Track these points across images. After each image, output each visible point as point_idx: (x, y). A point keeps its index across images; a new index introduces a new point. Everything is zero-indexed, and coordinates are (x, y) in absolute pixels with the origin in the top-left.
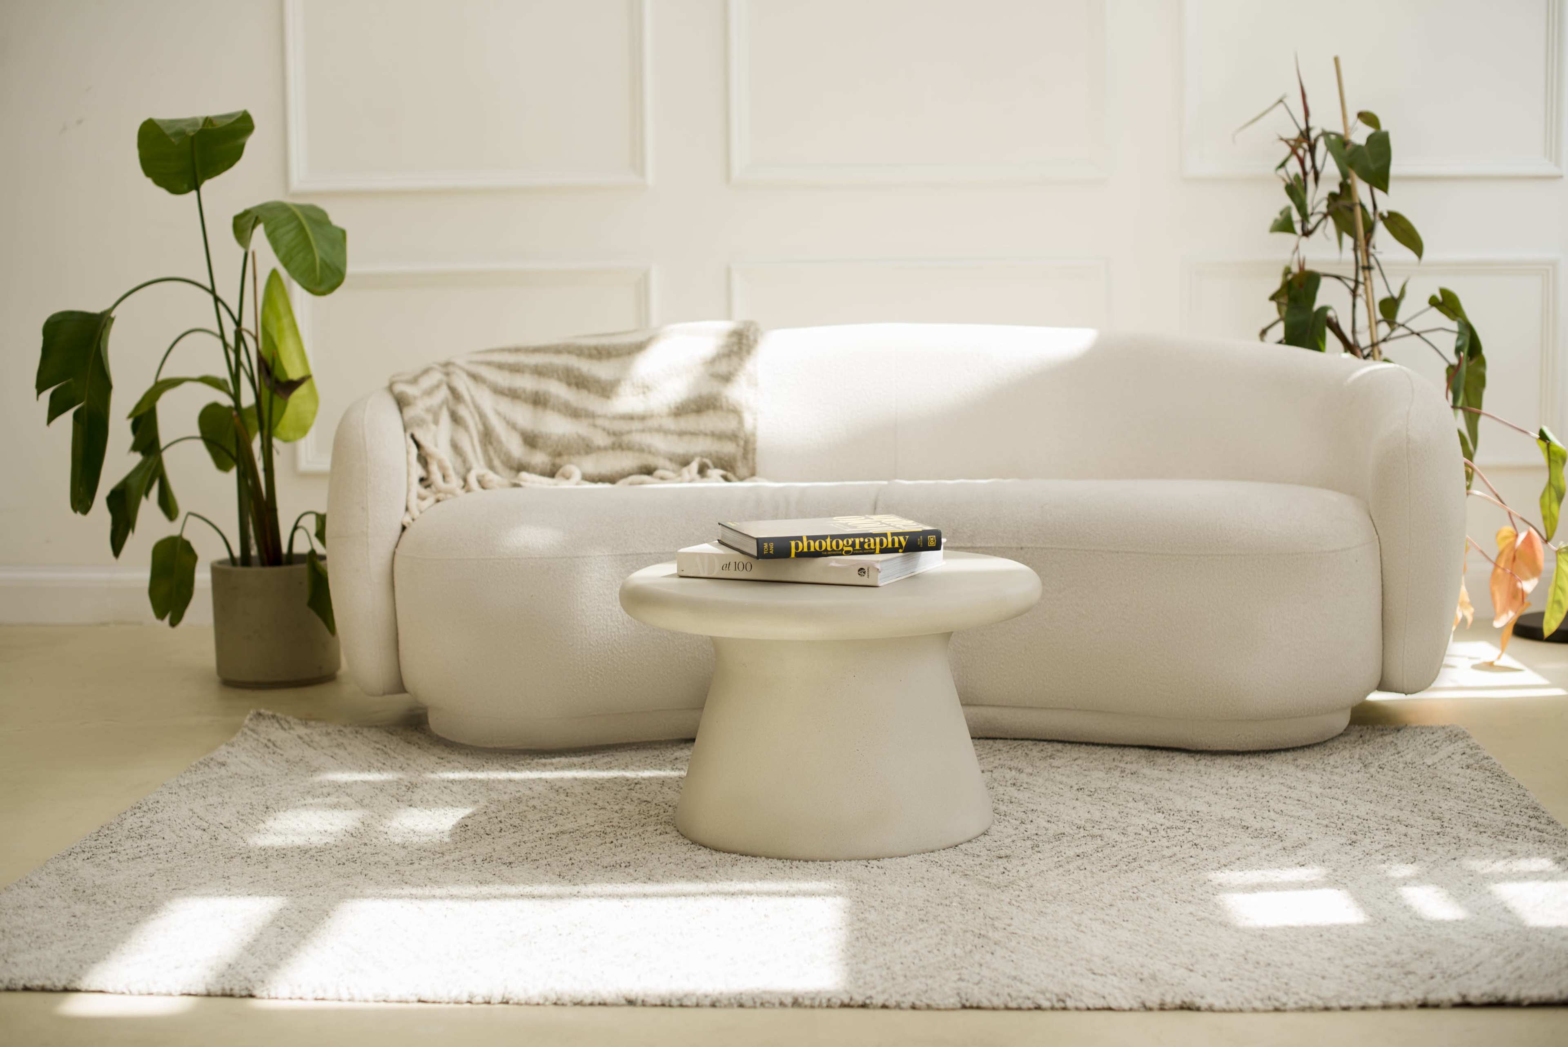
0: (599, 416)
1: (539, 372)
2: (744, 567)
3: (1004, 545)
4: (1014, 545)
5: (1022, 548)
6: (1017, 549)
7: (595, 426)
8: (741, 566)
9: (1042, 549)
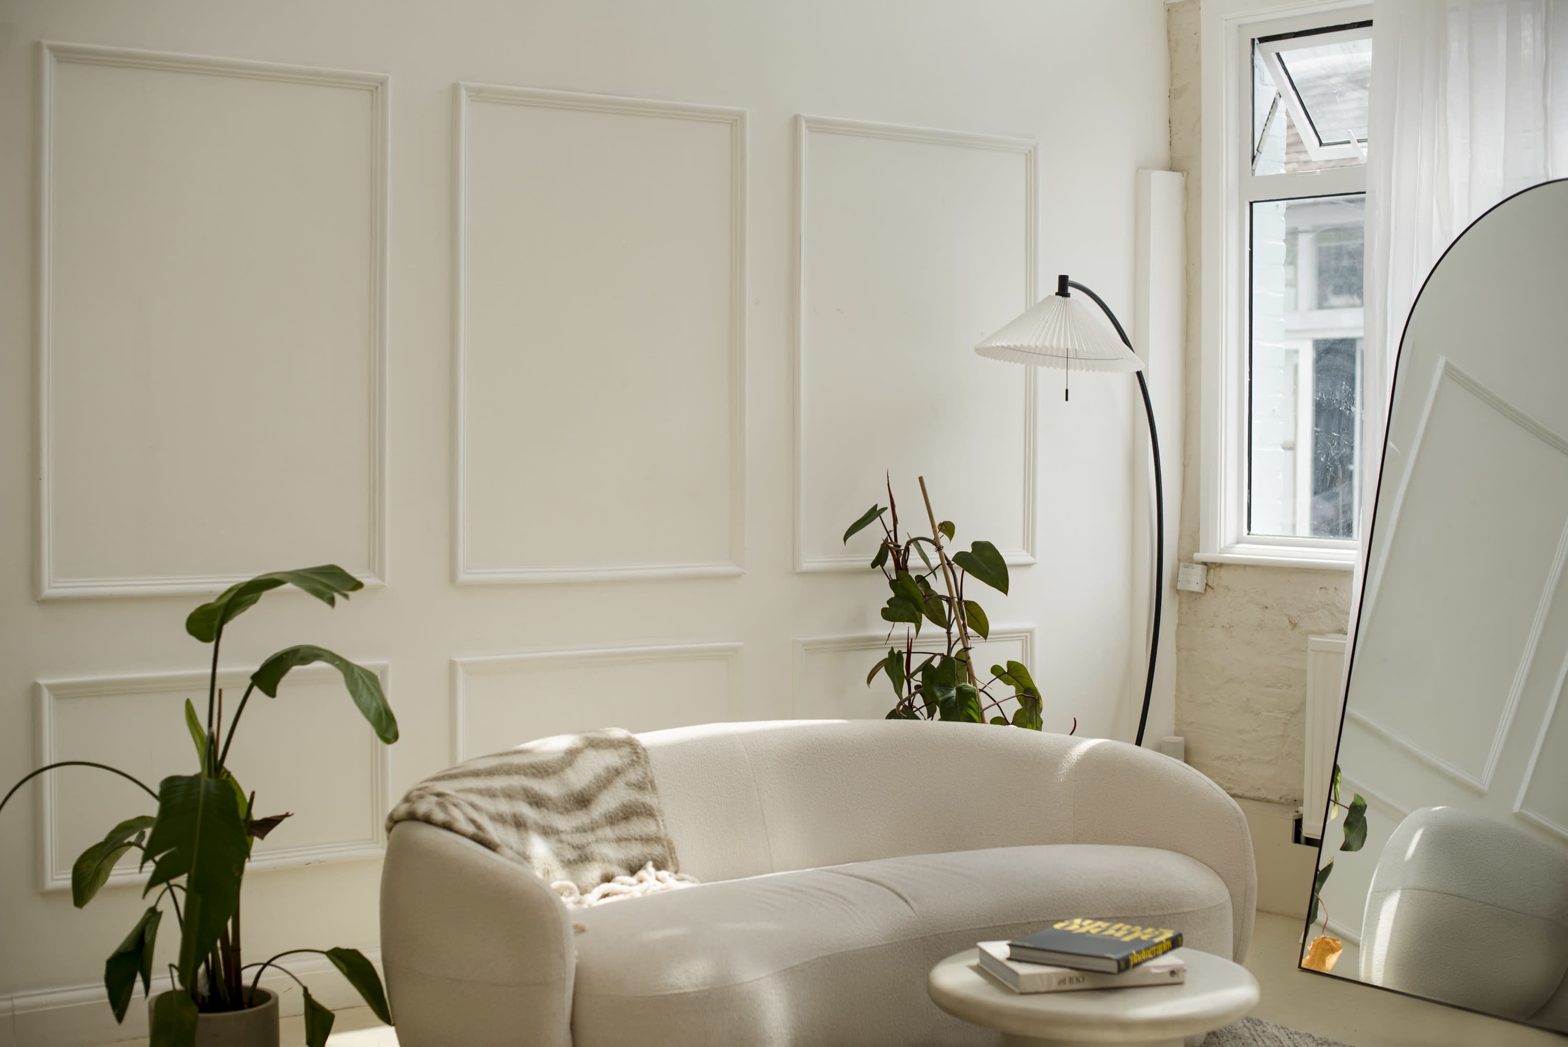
0: (562, 832)
1: (509, 795)
2: (1078, 980)
3: (1016, 922)
4: (1023, 921)
5: (1029, 923)
6: (1025, 924)
7: (561, 841)
8: (1075, 980)
9: (1044, 921)
